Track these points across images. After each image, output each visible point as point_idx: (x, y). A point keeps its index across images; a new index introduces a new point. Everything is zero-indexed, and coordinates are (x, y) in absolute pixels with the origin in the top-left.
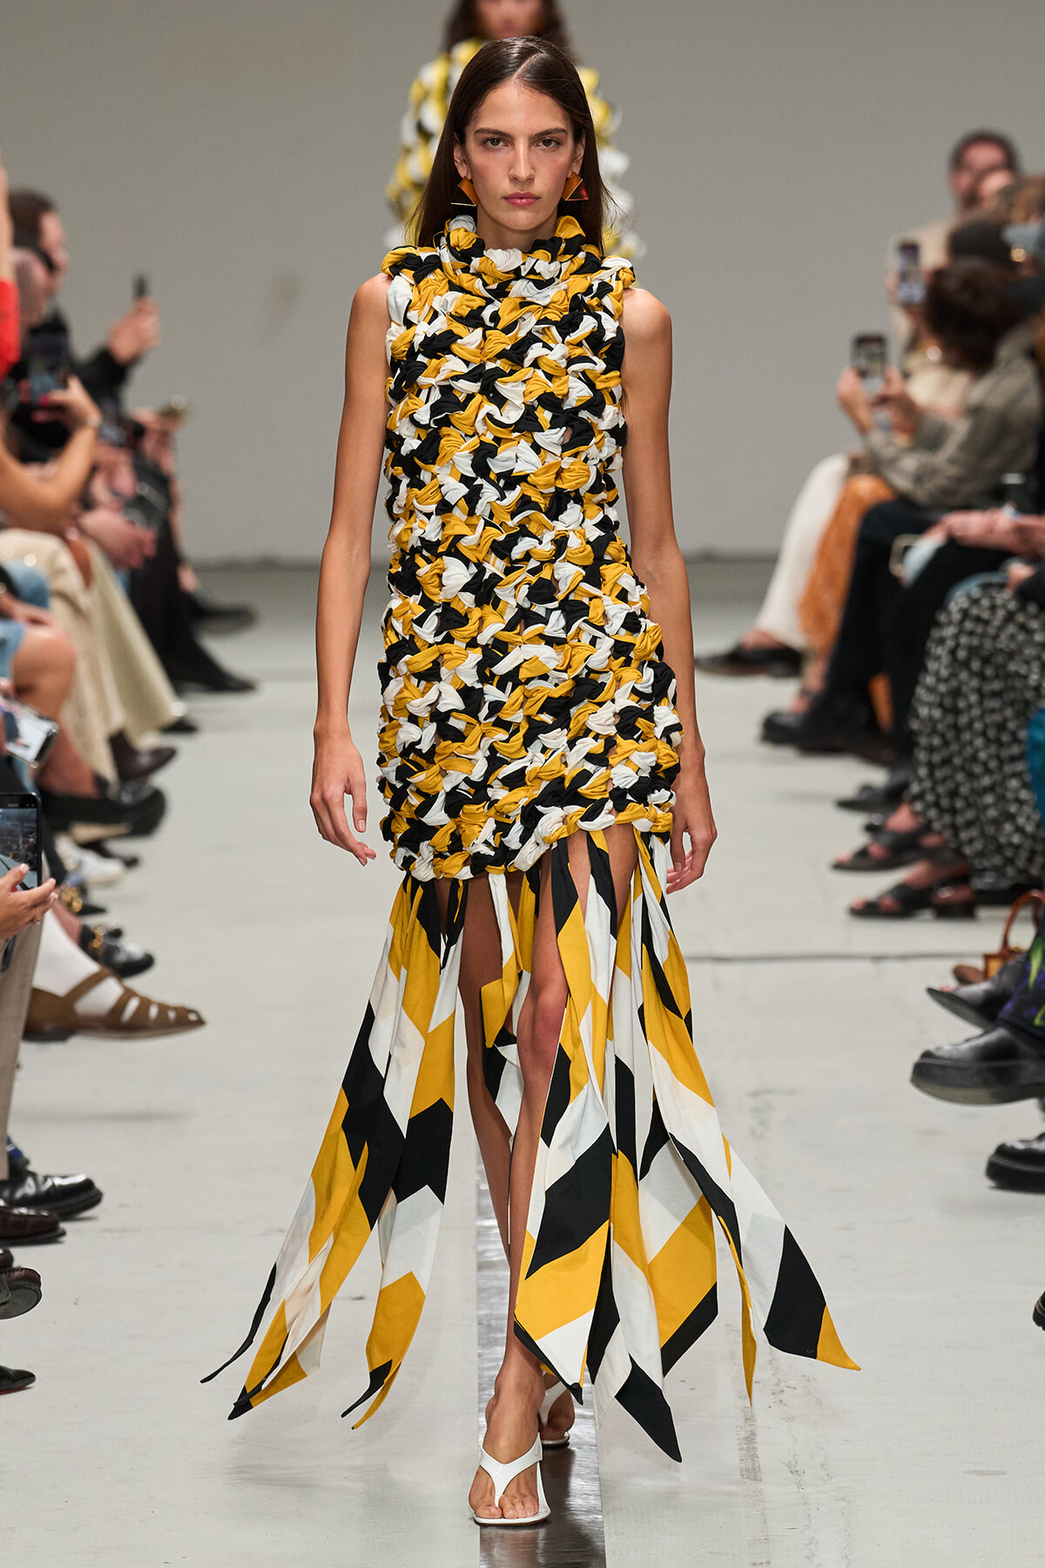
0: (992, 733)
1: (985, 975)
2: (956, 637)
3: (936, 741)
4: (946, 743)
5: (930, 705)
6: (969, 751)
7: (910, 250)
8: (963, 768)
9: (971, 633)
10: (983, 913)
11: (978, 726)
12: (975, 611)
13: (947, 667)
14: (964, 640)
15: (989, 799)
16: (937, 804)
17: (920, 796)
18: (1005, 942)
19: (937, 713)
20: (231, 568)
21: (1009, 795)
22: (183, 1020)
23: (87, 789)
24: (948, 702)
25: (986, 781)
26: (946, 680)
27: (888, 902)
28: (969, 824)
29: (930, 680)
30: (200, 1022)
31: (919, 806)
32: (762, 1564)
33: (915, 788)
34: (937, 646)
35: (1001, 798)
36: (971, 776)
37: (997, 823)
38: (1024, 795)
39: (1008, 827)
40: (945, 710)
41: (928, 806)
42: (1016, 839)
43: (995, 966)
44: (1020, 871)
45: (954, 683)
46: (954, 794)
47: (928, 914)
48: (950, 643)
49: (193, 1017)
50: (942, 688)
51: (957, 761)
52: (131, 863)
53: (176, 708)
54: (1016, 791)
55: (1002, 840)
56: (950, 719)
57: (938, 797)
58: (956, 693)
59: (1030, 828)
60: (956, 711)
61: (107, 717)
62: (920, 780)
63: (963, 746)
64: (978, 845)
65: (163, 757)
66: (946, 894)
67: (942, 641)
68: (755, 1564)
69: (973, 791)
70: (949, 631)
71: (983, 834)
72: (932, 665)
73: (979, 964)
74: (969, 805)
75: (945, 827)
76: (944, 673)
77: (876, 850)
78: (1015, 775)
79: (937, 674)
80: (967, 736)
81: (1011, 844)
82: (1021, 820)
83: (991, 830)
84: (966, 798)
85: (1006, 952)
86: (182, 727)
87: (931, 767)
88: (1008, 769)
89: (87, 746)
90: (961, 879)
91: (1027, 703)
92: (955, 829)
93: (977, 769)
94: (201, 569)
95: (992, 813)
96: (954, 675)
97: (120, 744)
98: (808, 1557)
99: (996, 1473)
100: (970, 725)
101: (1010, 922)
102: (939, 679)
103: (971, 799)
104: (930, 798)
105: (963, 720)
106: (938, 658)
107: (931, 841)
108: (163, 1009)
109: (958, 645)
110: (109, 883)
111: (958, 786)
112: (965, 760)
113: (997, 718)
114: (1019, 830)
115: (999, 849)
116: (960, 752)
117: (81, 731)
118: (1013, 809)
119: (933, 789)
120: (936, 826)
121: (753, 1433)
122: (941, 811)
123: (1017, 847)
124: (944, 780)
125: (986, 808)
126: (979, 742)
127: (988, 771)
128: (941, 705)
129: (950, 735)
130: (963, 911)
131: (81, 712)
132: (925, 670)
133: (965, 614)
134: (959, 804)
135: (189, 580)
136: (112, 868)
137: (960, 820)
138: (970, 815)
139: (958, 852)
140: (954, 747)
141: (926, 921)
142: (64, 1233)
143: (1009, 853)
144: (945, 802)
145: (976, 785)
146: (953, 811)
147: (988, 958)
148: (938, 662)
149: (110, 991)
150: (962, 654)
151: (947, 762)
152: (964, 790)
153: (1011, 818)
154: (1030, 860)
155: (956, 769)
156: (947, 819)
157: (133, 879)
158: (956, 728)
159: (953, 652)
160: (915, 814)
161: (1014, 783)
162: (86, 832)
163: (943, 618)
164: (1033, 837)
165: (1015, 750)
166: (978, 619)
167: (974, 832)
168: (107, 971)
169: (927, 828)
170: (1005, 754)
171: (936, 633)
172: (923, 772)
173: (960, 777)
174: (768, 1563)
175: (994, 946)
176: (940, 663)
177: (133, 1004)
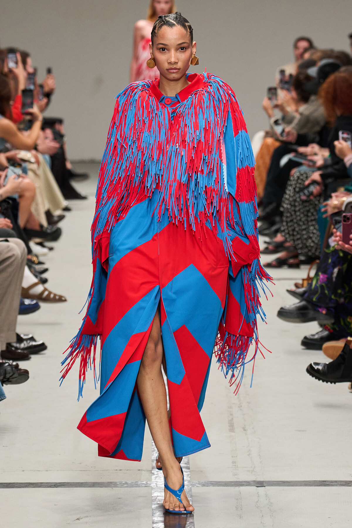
0: (306, 213)
1: (302, 286)
2: (296, 184)
3: (289, 215)
4: (292, 215)
5: (287, 204)
6: (298, 218)
7: (282, 72)
8: (297, 223)
9: (300, 184)
10: (302, 267)
11: (302, 211)
12: (301, 177)
13: (292, 193)
14: (298, 185)
15: (304, 232)
16: (288, 233)
17: (284, 231)
18: (308, 275)
19: (289, 206)
20: (82, 162)
21: (311, 232)
22: (61, 299)
23: (37, 228)
24: (293, 203)
25: (304, 227)
26: (292, 197)
27: (274, 263)
28: (298, 239)
29: (287, 196)
30: (65, 300)
31: (283, 234)
32: (235, 457)
33: (282, 229)
34: (290, 186)
35: (308, 232)
36: (299, 225)
37: (306, 239)
38: (315, 231)
39: (310, 241)
40: (292, 206)
41: (286, 234)
42: (312, 244)
43: (306, 283)
44: (313, 254)
45: (295, 198)
46: (294, 230)
47: (286, 267)
48: (294, 186)
49: (63, 299)
50: (291, 199)
51: (295, 221)
52: (51, 249)
53: (65, 203)
54: (313, 230)
55: (308, 244)
56: (293, 208)
57: (289, 231)
58: (295, 201)
59: (316, 241)
60: (295, 206)
61: (44, 206)
62: (284, 226)
63: (297, 216)
64: (300, 246)
65: (61, 218)
66: (291, 261)
67: (291, 185)
68: (232, 457)
69: (299, 230)
70: (293, 183)
71: (302, 243)
72: (288, 192)
73: (300, 282)
74: (298, 233)
75: (291, 240)
76: (292, 194)
77: (271, 247)
78: (313, 225)
79: (289, 195)
80: (298, 213)
81: (310, 246)
82: (314, 239)
83: (305, 241)
84: (297, 232)
85: (309, 279)
86: (67, 209)
87: (287, 222)
88: (310, 224)
89: (38, 214)
90: (296, 256)
91: (316, 205)
92: (294, 240)
93: (301, 223)
94: (72, 163)
95: (305, 236)
96: (294, 195)
97: (48, 214)
98: (248, 455)
99: (303, 431)
100: (299, 210)
101: (310, 269)
102: (290, 197)
103: (299, 232)
104: (286, 231)
105: (297, 209)
106: (290, 190)
107: (287, 244)
108: (55, 295)
109: (296, 187)
110: (44, 255)
111: (295, 228)
112: (297, 220)
113: (307, 208)
114: (313, 242)
115: (307, 247)
116: (296, 218)
117: (37, 210)
118: (311, 235)
119: (288, 229)
120: (288, 240)
121: (232, 419)
122: (290, 235)
123: (312, 247)
124: (291, 226)
125: (303, 235)
126: (302, 215)
127: (304, 224)
128: (290, 204)
129: (293, 213)
130: (296, 266)
131: (37, 205)
132: (285, 193)
133: (298, 178)
134: (295, 233)
135: (69, 166)
136: (45, 250)
137: (295, 238)
138: (298, 236)
139: (295, 248)
140: (294, 217)
141: (285, 269)
142: (30, 358)
143: (310, 248)
144: (291, 233)
145: (300, 228)
146: (293, 235)
147: (303, 280)
148: (289, 192)
149: (40, 289)
150: (297, 190)
151: (292, 221)
152: (297, 229)
153: (311, 238)
154: (316, 250)
155: (295, 223)
156: (292, 237)
157: (52, 253)
158: (295, 211)
159: (294, 189)
160: (282, 236)
161: (312, 228)
162: (38, 240)
163: (292, 178)
164: (317, 244)
165: (313, 218)
166: (302, 180)
167: (299, 242)
168: (40, 282)
169: (286, 241)
170: (309, 219)
171: (289, 183)
172: (285, 224)
173: (296, 225)
174: (237, 456)
175: (305, 276)
176: (290, 192)
177: (46, 293)
